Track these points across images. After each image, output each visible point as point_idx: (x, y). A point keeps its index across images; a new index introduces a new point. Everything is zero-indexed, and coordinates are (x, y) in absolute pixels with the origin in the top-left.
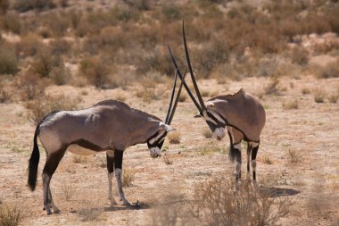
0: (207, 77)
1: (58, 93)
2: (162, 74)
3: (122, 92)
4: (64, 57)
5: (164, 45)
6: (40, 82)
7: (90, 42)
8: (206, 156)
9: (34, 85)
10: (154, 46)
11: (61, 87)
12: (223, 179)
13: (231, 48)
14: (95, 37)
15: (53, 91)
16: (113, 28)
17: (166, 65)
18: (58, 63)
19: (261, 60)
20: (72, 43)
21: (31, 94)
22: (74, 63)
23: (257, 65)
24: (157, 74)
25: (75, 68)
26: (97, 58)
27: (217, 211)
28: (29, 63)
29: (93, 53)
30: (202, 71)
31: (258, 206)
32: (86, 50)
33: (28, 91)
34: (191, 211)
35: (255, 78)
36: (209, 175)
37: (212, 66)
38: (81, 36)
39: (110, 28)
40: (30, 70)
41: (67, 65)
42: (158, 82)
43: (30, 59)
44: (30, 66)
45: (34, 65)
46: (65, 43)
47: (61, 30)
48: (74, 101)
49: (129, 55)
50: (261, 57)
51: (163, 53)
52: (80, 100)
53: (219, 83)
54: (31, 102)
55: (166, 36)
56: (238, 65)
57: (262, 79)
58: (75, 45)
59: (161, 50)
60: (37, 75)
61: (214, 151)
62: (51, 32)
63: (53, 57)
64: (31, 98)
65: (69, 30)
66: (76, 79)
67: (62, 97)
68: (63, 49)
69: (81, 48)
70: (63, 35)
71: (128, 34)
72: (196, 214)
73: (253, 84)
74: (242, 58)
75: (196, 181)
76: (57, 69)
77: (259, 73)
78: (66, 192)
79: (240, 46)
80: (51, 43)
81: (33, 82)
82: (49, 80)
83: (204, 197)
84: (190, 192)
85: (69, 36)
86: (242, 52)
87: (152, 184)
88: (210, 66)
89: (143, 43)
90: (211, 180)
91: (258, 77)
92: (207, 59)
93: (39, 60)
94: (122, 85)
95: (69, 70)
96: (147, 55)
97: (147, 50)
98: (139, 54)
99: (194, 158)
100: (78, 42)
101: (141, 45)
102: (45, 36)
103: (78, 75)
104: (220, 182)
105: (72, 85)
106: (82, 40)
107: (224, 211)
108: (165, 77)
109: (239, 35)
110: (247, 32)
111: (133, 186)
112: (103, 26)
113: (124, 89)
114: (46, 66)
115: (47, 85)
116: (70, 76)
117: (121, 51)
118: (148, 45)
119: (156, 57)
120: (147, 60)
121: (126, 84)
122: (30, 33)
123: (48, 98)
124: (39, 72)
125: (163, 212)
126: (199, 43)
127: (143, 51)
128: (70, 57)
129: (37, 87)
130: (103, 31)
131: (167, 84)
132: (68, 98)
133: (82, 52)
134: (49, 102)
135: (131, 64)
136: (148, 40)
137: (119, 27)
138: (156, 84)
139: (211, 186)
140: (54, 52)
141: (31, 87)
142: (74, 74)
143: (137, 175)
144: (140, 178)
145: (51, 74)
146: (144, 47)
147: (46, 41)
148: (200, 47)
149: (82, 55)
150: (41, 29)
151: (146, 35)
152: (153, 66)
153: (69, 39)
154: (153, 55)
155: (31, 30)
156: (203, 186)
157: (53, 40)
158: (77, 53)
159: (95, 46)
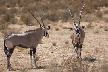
0: (66, 22)
1: (13, 27)
2: (50, 21)
3: (36, 27)
4: (15, 14)
5: (51, 10)
6: (7, 23)
7: (24, 9)
8: (66, 50)
9: (4, 24)
10: (47, 11)
11: (14, 25)
12: (72, 58)
13: (75, 12)
14: (26, 7)
15: (11, 26)
16: (33, 4)
17: (51, 17)
18: (13, 17)
19: (86, 16)
20: (18, 9)
21: (3, 28)
22: (19, 16)
23: (84, 17)
24: (48, 21)
25: (19, 18)
26: (27, 15)
27: (70, 69)
28: (2, 16)
29: (25, 13)
30: (64, 19)
31: (84, 68)
32: (23, 12)
33: (2, 27)
34: (60, 70)
35: (83, 22)
36: (67, 57)
37: (68, 18)
38: (21, 7)
39: (32, 4)
40: (3, 19)
41: (16, 17)
42: (49, 24)
43: (3, 15)
44: (3, 17)
45: (4, 17)
46: (15, 9)
47: (14, 5)
48: (19, 30)
49: (38, 14)
50: (85, 15)
51: (50, 13)
52: (21, 30)
53: (70, 24)
54: (3, 30)
55: (52, 7)
56: (77, 18)
57: (86, 22)
58: (19, 10)
59: (50, 12)
60: (6, 21)
61: (69, 48)
62: (10, 5)
63: (11, 15)
64: (3, 29)
65: (17, 5)
66: (19, 22)
67: (14, 29)
68: (15, 11)
69: (21, 11)
70: (15, 7)
71: (38, 6)
72: (62, 71)
73: (82, 24)
74: (79, 15)
75: (62, 59)
76: (12, 19)
77: (85, 20)
78: (16, 63)
79: (78, 11)
80: (10, 9)
81: (4, 23)
82: (10, 23)
83: (65, 64)
84: (60, 63)
85: (17, 7)
86: (79, 13)
87: (46, 60)
88: (67, 18)
89: (43, 10)
90: (67, 58)
91: (84, 22)
92: (66, 15)
93: (6, 16)
94: (36, 24)
95: (17, 19)
96: (45, 14)
97: (45, 12)
98: (42, 13)
99: (61, 51)
100: (20, 9)
101: (42, 10)
102: (8, 7)
103: (20, 21)
104: (70, 59)
105: (18, 24)
106: (21, 8)
107: (72, 70)
108: (51, 22)
109: (77, 7)
110: (80, 6)
111: (39, 60)
112: (29, 3)
113: (36, 26)
114: (8, 17)
115: (9, 24)
116: (17, 21)
117: (35, 12)
118: (45, 10)
119: (48, 14)
120: (45, 16)
121: (37, 24)
122: (3, 6)
123: (9, 29)
124: (6, 20)
125: (50, 70)
126: (63, 10)
127: (43, 12)
128: (17, 14)
129: (5, 25)
130: (29, 5)
131: (52, 24)
132: (16, 29)
133: (21, 13)
134: (10, 30)
135: (39, 17)
136: (45, 8)
137: (35, 4)
138: (48, 24)
139: (67, 61)
140: (11, 13)
141: (3, 25)
142: (18, 20)
143: (41, 56)
144: (42, 58)
145: (10, 20)
146: (43, 11)
147: (9, 9)
148: (64, 11)
149: (21, 14)
150: (7, 4)
151: (44, 7)
152: (47, 18)
153: (17, 8)
154: (47, 14)
155: (3, 5)
156: (64, 61)
157: (11, 8)
158: (20, 13)
159: (26, 10)
